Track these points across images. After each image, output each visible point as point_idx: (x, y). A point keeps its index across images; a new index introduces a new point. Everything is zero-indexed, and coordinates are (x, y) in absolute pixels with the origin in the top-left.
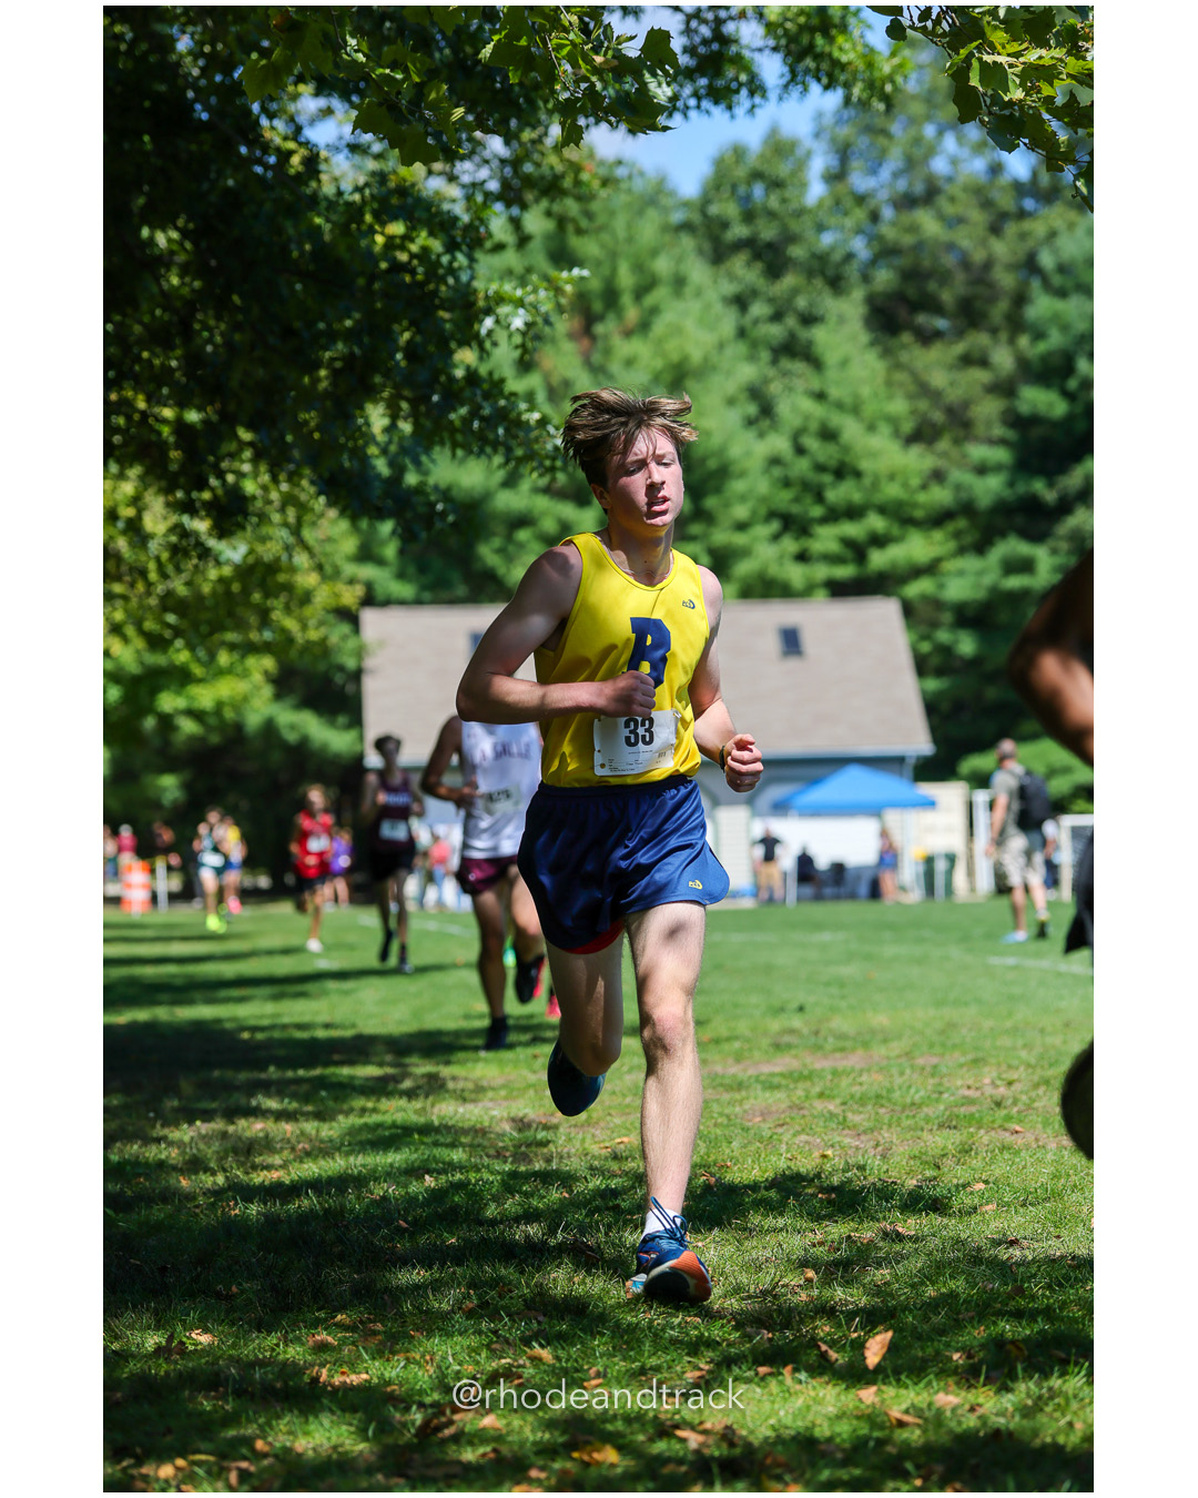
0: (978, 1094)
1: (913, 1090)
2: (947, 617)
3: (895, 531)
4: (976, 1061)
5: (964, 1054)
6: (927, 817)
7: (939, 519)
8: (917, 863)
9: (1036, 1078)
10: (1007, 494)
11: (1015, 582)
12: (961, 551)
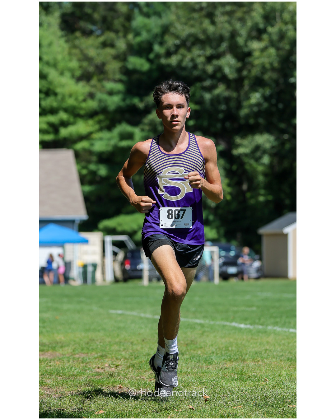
0: (102, 371)
1: (73, 369)
2: (94, 158)
3: (72, 120)
4: (102, 356)
5: (97, 353)
6: (84, 247)
7: (92, 115)
8: (79, 268)
9: (128, 364)
10: (122, 104)
11: (125, 143)
12: (101, 129)
